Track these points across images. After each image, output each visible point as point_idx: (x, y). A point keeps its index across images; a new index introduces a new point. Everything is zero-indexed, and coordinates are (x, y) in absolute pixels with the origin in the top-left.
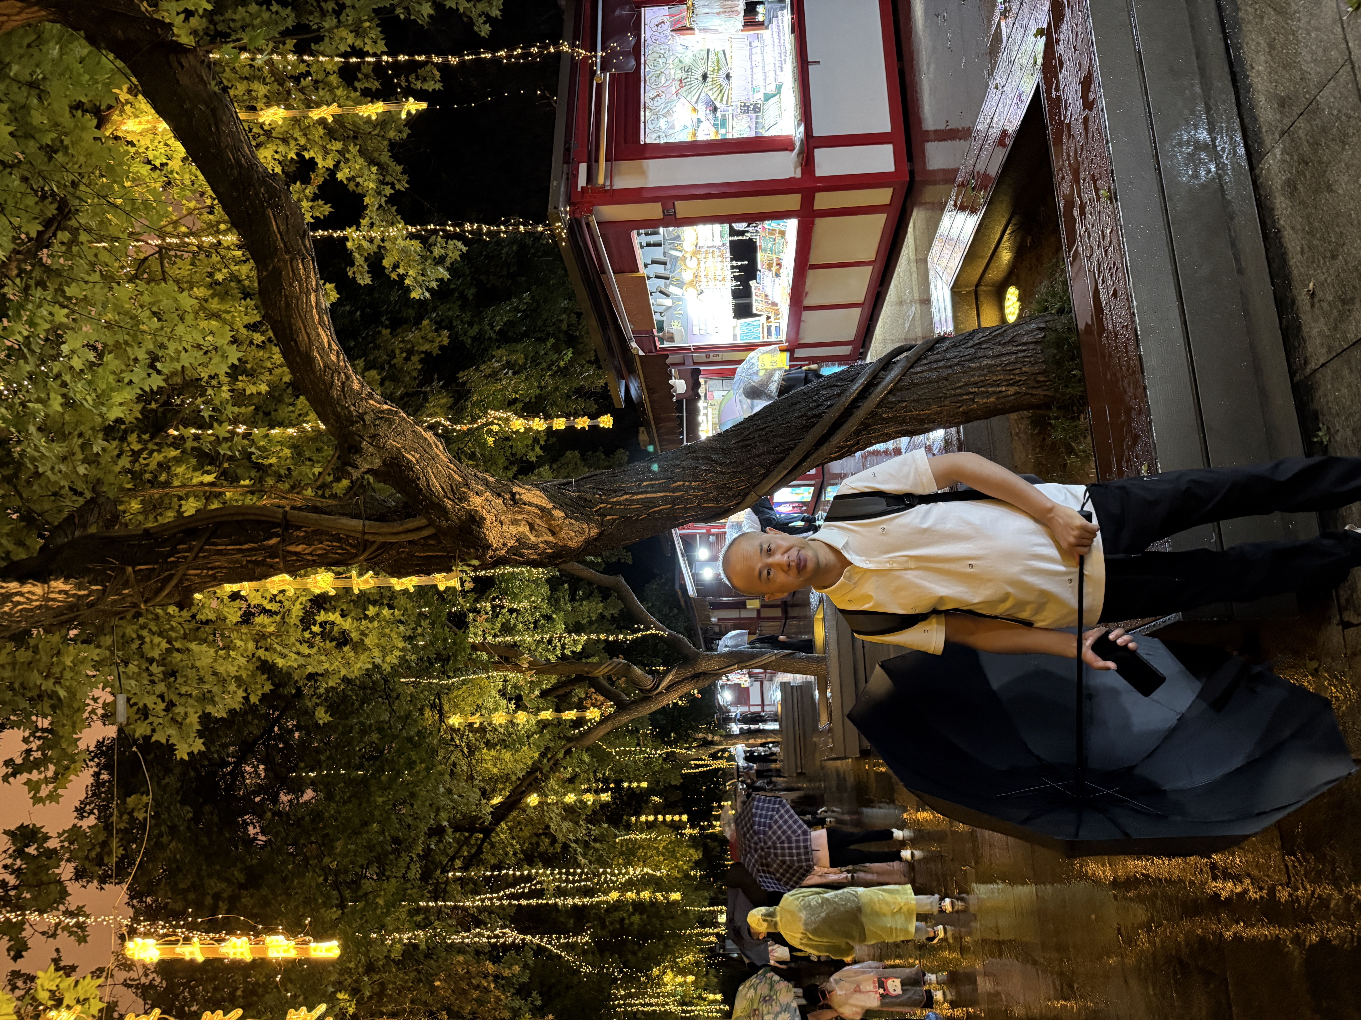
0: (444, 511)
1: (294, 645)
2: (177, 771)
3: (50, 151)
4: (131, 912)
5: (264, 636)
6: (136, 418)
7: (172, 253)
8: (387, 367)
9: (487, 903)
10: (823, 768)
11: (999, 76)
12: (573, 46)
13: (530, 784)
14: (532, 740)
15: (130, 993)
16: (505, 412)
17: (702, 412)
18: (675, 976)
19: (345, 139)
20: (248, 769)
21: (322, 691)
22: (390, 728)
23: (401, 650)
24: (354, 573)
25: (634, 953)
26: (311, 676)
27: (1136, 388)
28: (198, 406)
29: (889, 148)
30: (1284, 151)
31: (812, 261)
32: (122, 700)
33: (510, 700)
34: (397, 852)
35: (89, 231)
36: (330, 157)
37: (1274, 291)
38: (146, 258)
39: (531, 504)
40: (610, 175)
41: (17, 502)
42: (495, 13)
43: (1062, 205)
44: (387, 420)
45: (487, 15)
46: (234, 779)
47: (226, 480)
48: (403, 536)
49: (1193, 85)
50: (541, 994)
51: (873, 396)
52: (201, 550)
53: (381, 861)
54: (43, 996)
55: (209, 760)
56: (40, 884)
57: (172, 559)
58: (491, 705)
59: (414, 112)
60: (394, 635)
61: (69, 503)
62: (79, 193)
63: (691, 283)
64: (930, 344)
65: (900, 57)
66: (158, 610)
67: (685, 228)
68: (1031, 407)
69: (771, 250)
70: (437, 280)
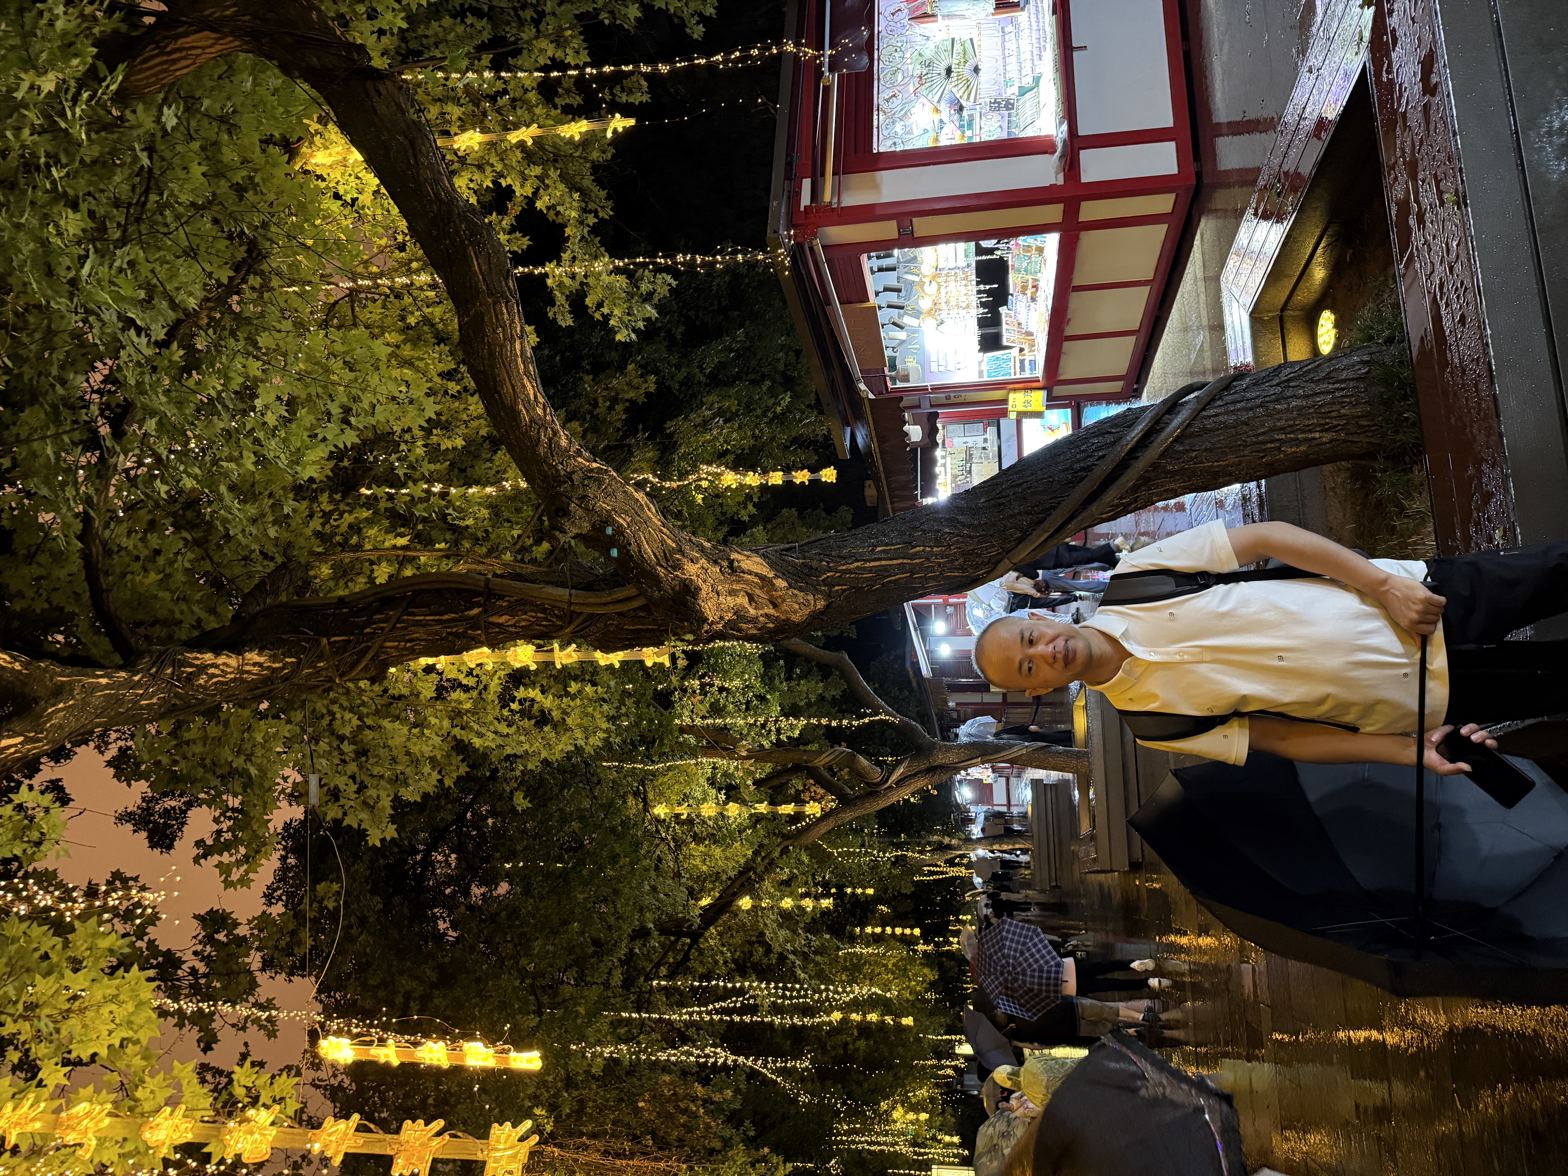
0: (656, 580)
1: (491, 723)
2: (366, 858)
3: (240, 190)
4: (320, 1007)
5: (460, 714)
6: (328, 477)
7: (363, 295)
8: (588, 417)
9: (696, 1017)
10: (1082, 881)
11: (1314, 58)
12: (797, 44)
13: (743, 885)
14: (744, 835)
15: (318, 1093)
16: (718, 466)
17: (940, 461)
18: (906, 1112)
19: (543, 163)
20: (438, 857)
21: (519, 774)
22: (592, 816)
23: (604, 731)
24: (556, 646)
25: (860, 1084)
26: (508, 758)
27: (1488, 435)
28: (392, 464)
29: (1172, 145)
31: (1078, 281)
32: (313, 780)
33: (720, 790)
34: (598, 956)
35: (280, 274)
36: (528, 183)
38: (336, 302)
39: (750, 573)
40: (838, 191)
41: (206, 566)
42: (710, 11)
43: (1394, 213)
44: (597, 480)
45: (700, 15)
46: (424, 868)
47: (420, 543)
48: (611, 607)
50: (754, 1123)
51: (1155, 444)
52: (399, 621)
53: (579, 964)
54: (239, 1092)
55: (399, 847)
56: (230, 973)
57: (368, 630)
58: (698, 794)
59: (620, 130)
60: (597, 715)
61: (260, 569)
62: (269, 235)
63: (929, 312)
64: (1226, 382)
65: (1185, 36)
66: (350, 685)
67: (923, 249)
68: (1351, 457)
69: (1026, 271)
70: (644, 320)
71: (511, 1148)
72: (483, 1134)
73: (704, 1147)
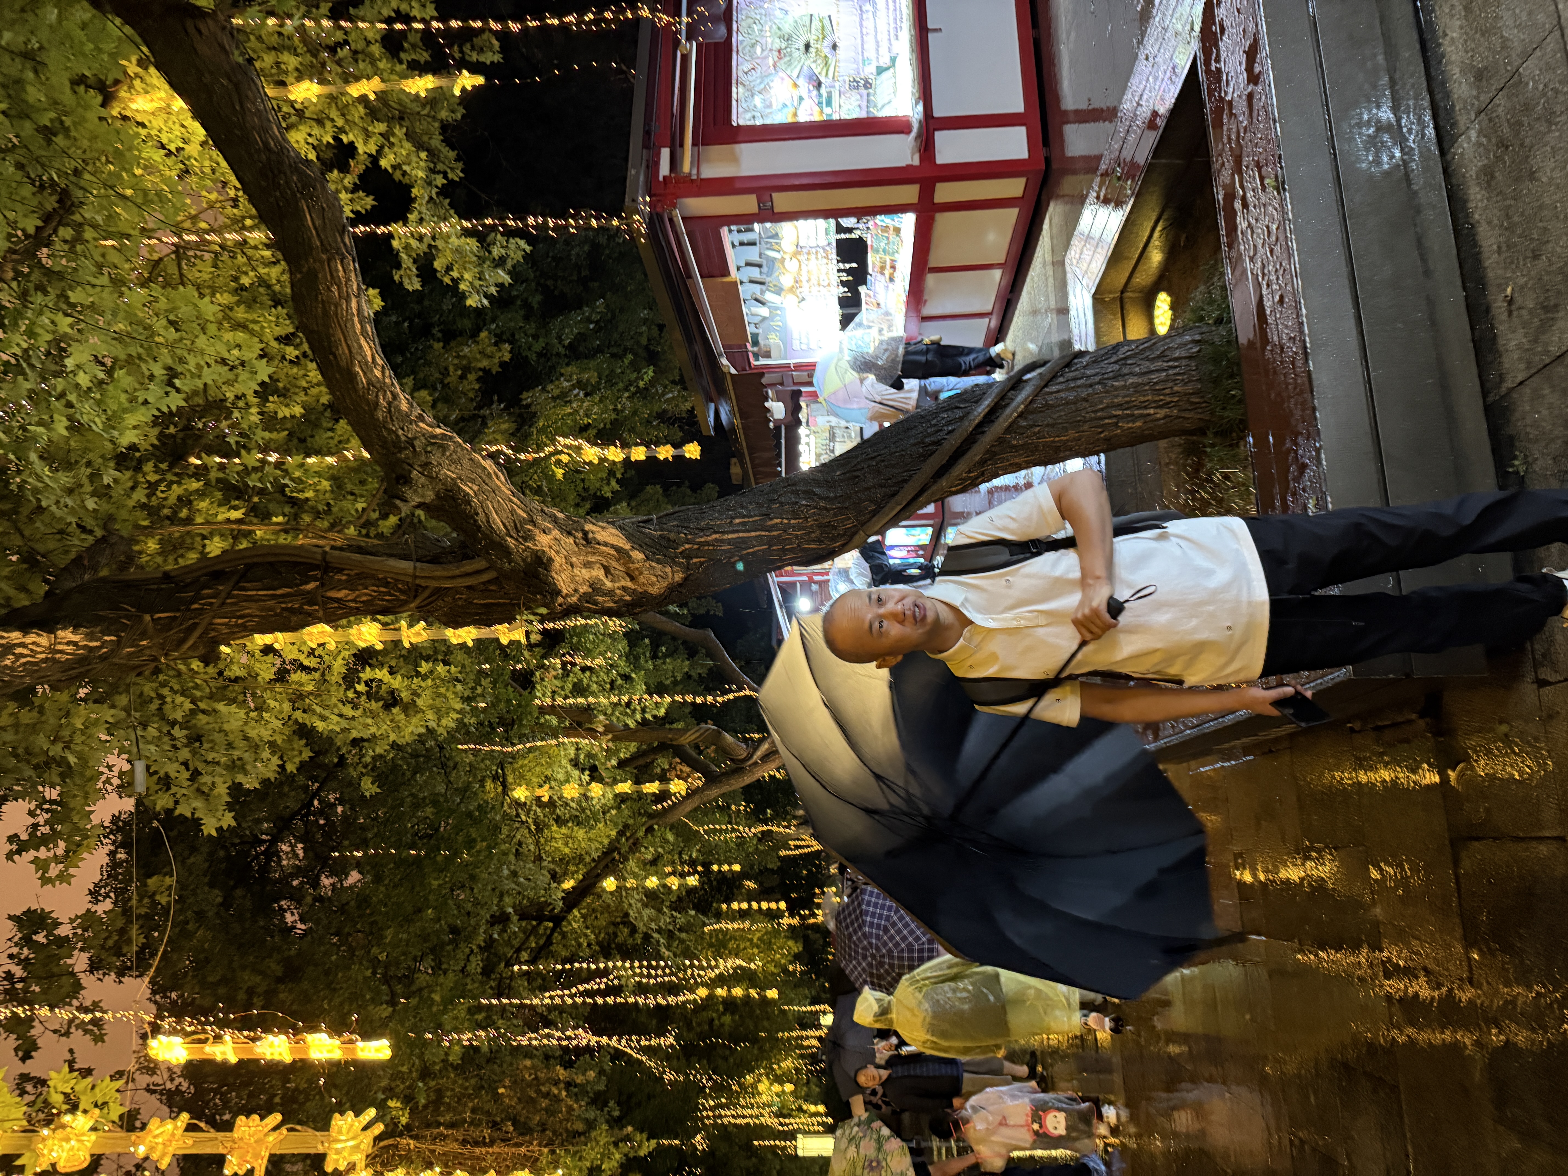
0: (506, 551)
1: (335, 706)
2: (205, 849)
3: (48, 133)
4: (153, 1008)
5: (301, 696)
6: (152, 445)
7: (191, 253)
8: (439, 387)
9: (558, 1001)
11: (1150, 45)
12: (653, 10)
13: (607, 866)
14: (608, 816)
15: (153, 1099)
16: (575, 439)
17: (803, 440)
18: (772, 1085)
19: (390, 120)
20: (284, 848)
21: (368, 759)
22: (446, 801)
23: (459, 712)
24: (403, 623)
25: (726, 1059)
26: (356, 742)
27: (1304, 410)
28: (223, 430)
29: (1023, 130)
30: (1480, 133)
31: (933, 263)
32: (140, 767)
33: (583, 770)
34: (455, 943)
35: (95, 226)
36: (372, 141)
37: (1466, 297)
38: (161, 259)
39: (606, 544)
40: (697, 162)
41: (17, 541)
43: (1220, 197)
44: (440, 446)
46: (269, 860)
47: (256, 515)
48: (459, 580)
49: (1375, 56)
50: (619, 1104)
51: (1001, 419)
52: (229, 595)
53: (436, 952)
54: (57, 1099)
55: (241, 837)
56: (51, 976)
57: (196, 606)
58: (561, 776)
59: (469, 88)
60: (450, 695)
61: (77, 542)
62: (82, 183)
63: (792, 290)
64: (1067, 360)
65: (1035, 24)
66: (180, 665)
67: (784, 224)
68: (1183, 432)
69: (884, 251)
70: (496, 285)
71: (353, 1138)
72: (325, 1126)
73: (567, 1130)
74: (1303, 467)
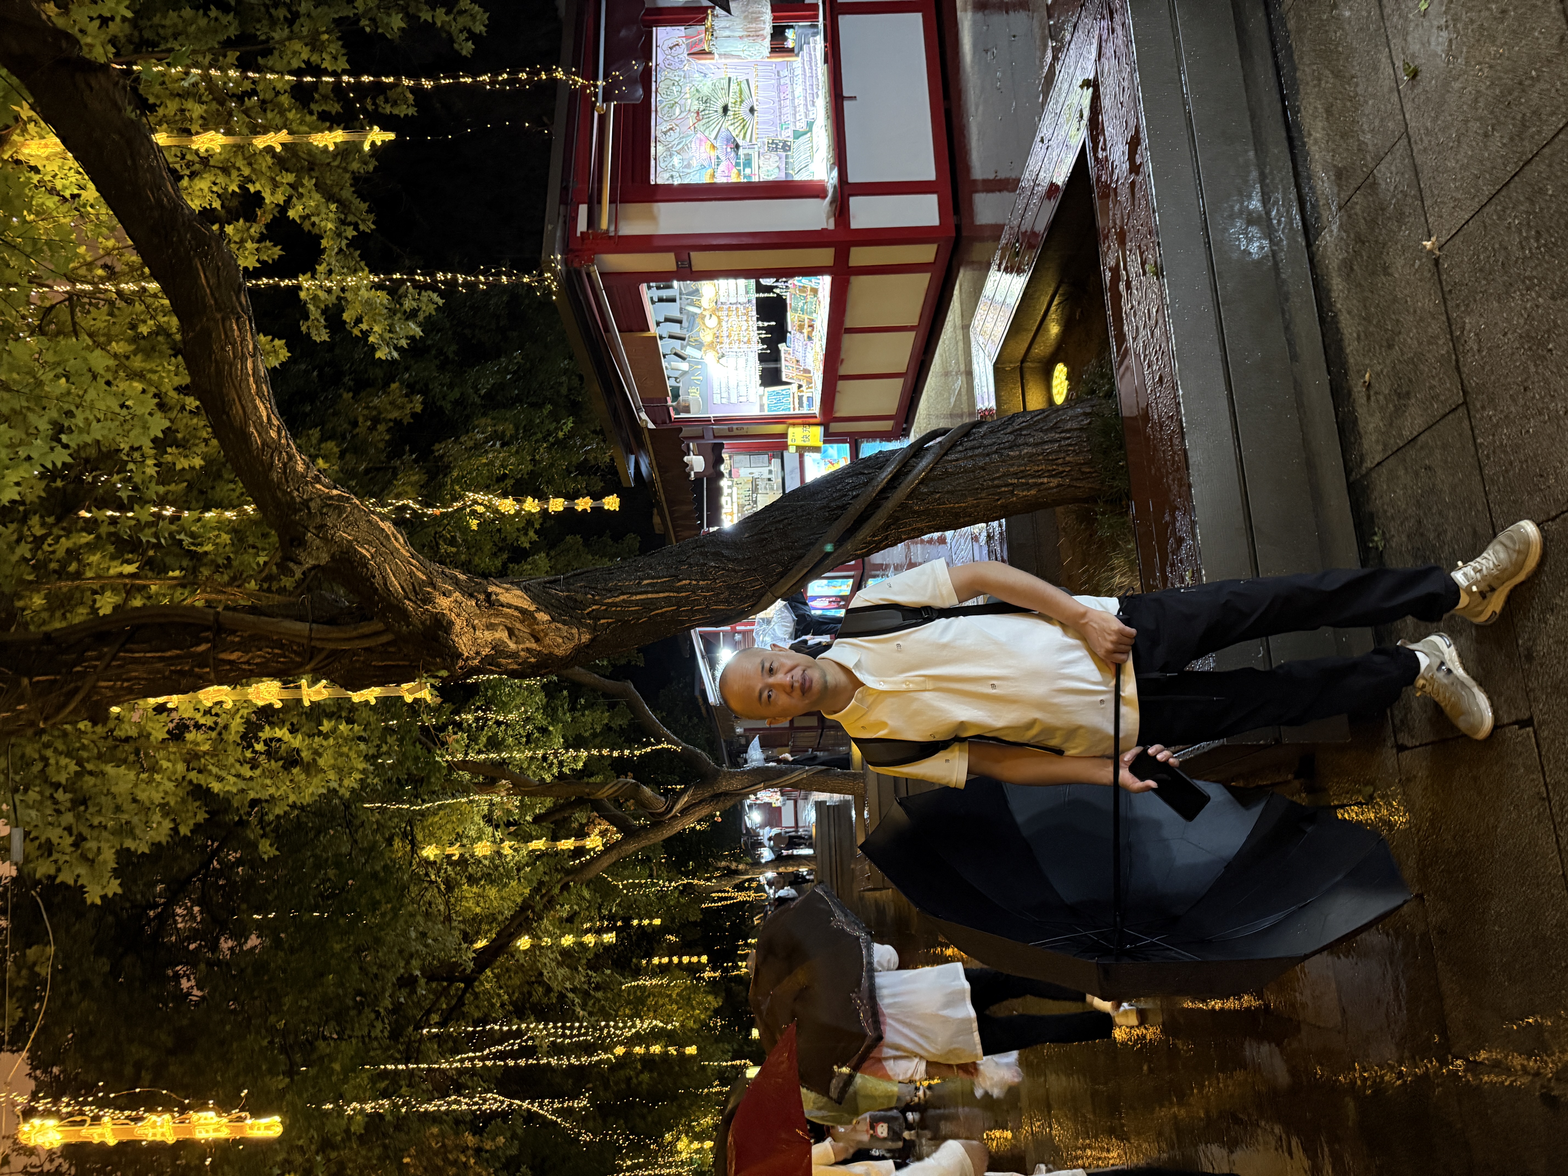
0: (404, 614)
1: (232, 765)
4: (32, 1085)
5: (197, 756)
6: (39, 497)
7: (85, 301)
8: (349, 437)
9: (467, 1064)
11: (1045, 129)
12: (567, 72)
13: (520, 925)
14: (522, 874)
17: (726, 491)
18: (691, 1142)
19: (299, 172)
20: (179, 911)
21: (270, 818)
22: (351, 861)
23: (361, 772)
24: (304, 682)
25: (643, 1117)
26: (254, 803)
28: (115, 485)
29: (934, 198)
30: (1341, 227)
31: (848, 324)
32: (18, 833)
33: (497, 827)
34: (359, 1007)
36: (280, 191)
37: (1331, 381)
38: (53, 307)
39: (509, 606)
40: (615, 219)
42: (480, 29)
43: (1107, 278)
44: (338, 507)
45: (469, 31)
46: (163, 923)
47: (151, 569)
48: (357, 642)
49: (1246, 151)
51: (903, 485)
52: (114, 658)
53: (340, 1017)
55: (131, 902)
57: (79, 669)
58: (473, 833)
59: (379, 143)
60: (353, 755)
63: (711, 345)
64: (966, 429)
65: (947, 95)
66: (68, 727)
67: (703, 282)
68: (1075, 500)
69: (802, 310)
70: (407, 338)
74: (1180, 541)
